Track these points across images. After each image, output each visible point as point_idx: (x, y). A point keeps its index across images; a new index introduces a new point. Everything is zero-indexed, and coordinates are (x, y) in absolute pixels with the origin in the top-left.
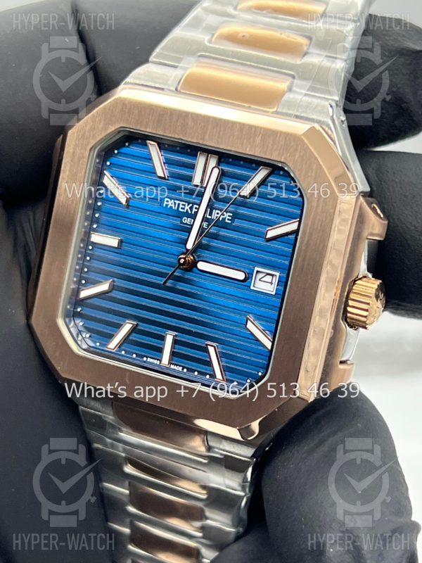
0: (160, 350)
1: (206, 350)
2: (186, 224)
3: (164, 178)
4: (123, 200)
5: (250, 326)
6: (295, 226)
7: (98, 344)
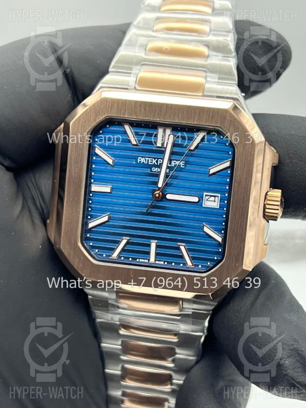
0: (148, 253)
1: (178, 249)
2: (155, 172)
3: (137, 145)
4: (110, 161)
5: (206, 229)
6: (228, 164)
7: (104, 255)
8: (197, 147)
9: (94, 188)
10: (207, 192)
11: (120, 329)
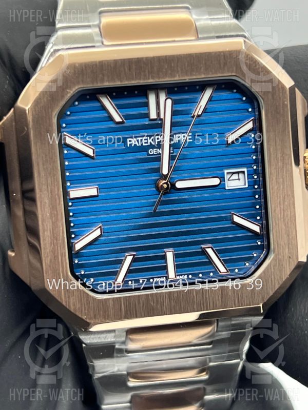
0: (165, 268)
3: (122, 122)
4: (90, 152)
5: (237, 219)
6: (250, 126)
8: (205, 111)
9: (74, 194)
10: (229, 169)
11: (129, 381)
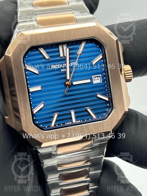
0: (71, 118)
1: (86, 111)
3: (49, 59)
4: (37, 72)
5: (99, 96)
6: (101, 57)
7: (46, 127)
8: (82, 52)
10: (94, 75)
11: (58, 168)
